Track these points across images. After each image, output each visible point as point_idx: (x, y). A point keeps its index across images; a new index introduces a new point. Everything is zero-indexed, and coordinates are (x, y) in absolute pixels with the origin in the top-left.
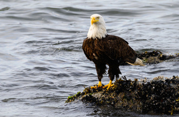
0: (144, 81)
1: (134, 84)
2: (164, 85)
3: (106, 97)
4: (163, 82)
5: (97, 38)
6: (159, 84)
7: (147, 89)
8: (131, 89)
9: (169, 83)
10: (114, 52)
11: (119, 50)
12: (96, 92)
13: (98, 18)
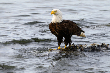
4: (96, 47)
5: (57, 22)
10: (67, 30)
11: (71, 29)
13: (56, 11)
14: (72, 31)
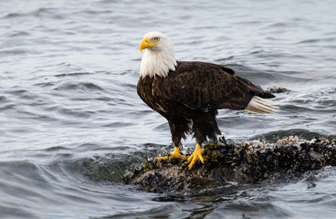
0: (259, 147)
1: (241, 153)
2: (297, 154)
3: (187, 176)
4: (296, 148)
6: (289, 153)
7: (265, 162)
8: (235, 161)
9: (308, 150)
12: (168, 167)
13: (156, 39)
14: (211, 96)
